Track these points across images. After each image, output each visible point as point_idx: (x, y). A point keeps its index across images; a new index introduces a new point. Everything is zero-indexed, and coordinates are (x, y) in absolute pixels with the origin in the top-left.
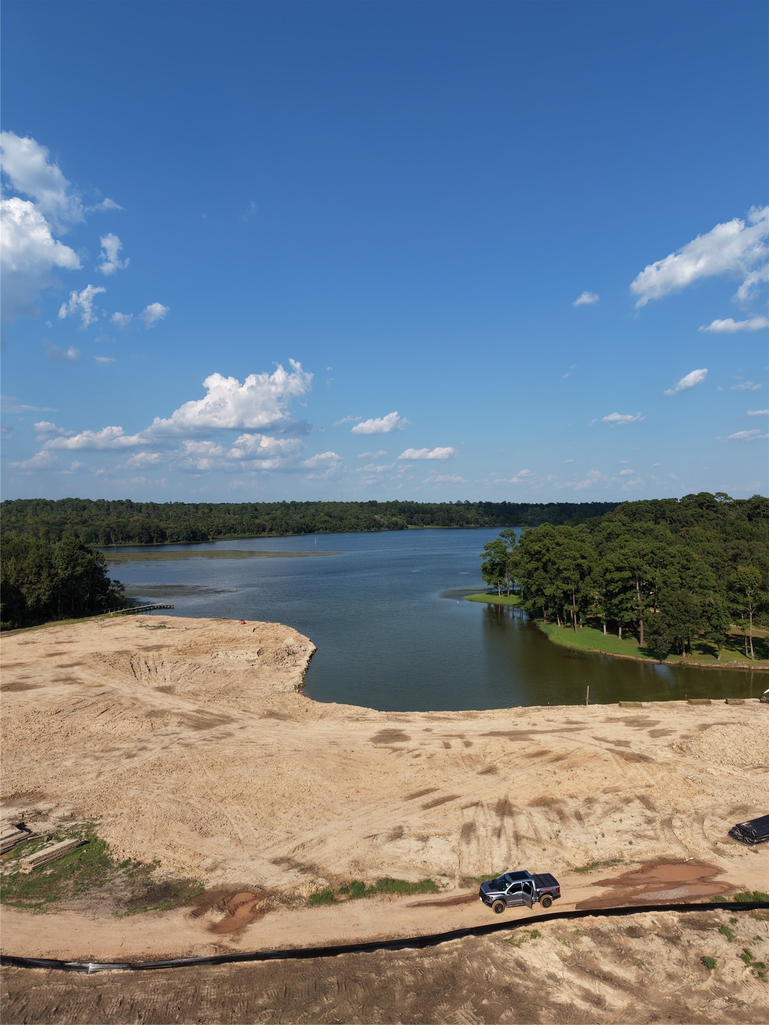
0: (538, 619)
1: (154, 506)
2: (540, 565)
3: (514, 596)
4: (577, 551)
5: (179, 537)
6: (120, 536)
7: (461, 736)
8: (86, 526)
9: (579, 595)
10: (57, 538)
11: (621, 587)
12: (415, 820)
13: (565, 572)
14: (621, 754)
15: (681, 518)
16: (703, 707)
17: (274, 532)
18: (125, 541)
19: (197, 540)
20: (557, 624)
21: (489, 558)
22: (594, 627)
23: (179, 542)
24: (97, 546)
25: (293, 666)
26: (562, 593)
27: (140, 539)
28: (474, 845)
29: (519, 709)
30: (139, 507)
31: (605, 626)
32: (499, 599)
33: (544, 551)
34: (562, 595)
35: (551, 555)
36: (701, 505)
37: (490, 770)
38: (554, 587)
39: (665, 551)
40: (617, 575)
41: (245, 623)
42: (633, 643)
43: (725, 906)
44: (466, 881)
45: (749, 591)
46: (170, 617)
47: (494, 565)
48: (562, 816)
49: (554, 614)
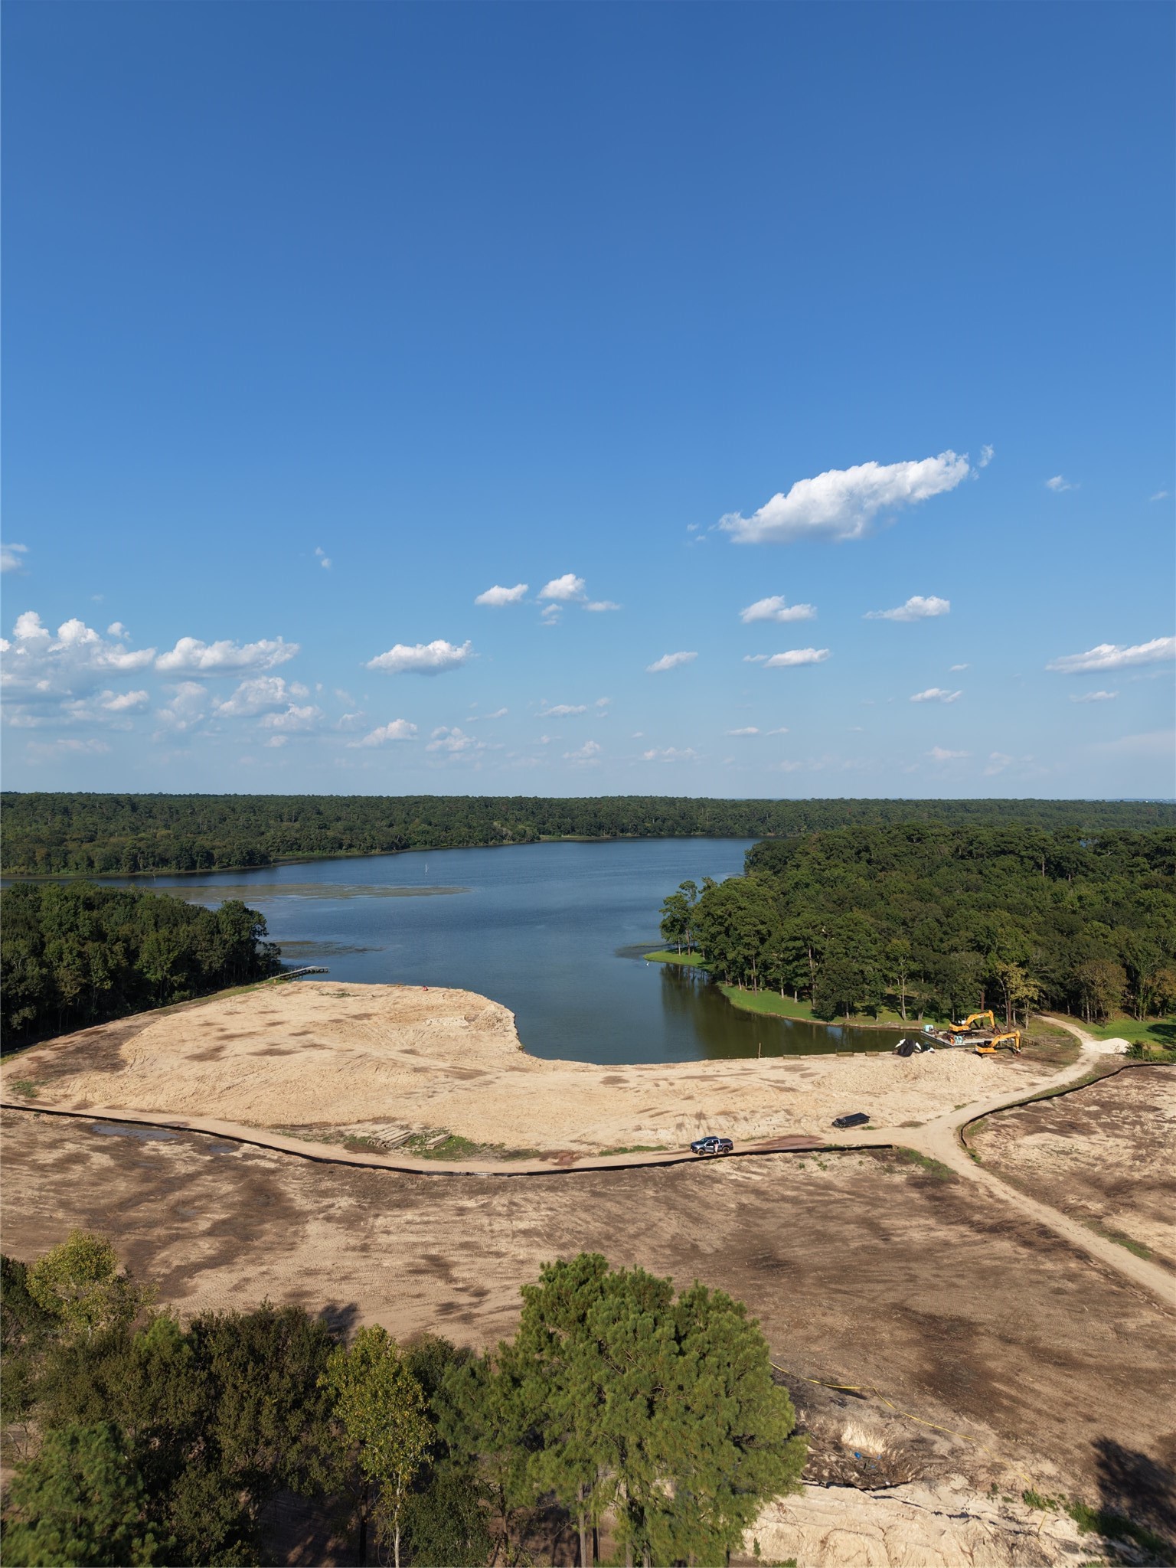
0: (720, 982)
2: (722, 929)
3: (694, 953)
5: (230, 861)
6: (151, 860)
7: (666, 1079)
8: (99, 846)
9: (759, 960)
11: (795, 954)
12: (647, 1122)
13: (746, 938)
14: (778, 1088)
15: (881, 858)
16: (848, 1058)
17: (355, 850)
18: (158, 866)
20: (739, 987)
21: (669, 914)
22: (772, 989)
23: (230, 869)
26: (743, 957)
27: (178, 863)
28: (684, 1131)
29: (706, 1062)
31: (782, 989)
32: (679, 959)
34: (743, 960)
36: (910, 837)
37: (689, 1098)
38: (736, 952)
40: (791, 944)
42: (809, 1006)
43: (817, 1150)
44: (682, 1146)
45: (902, 960)
47: (674, 921)
48: (735, 1119)
49: (735, 977)
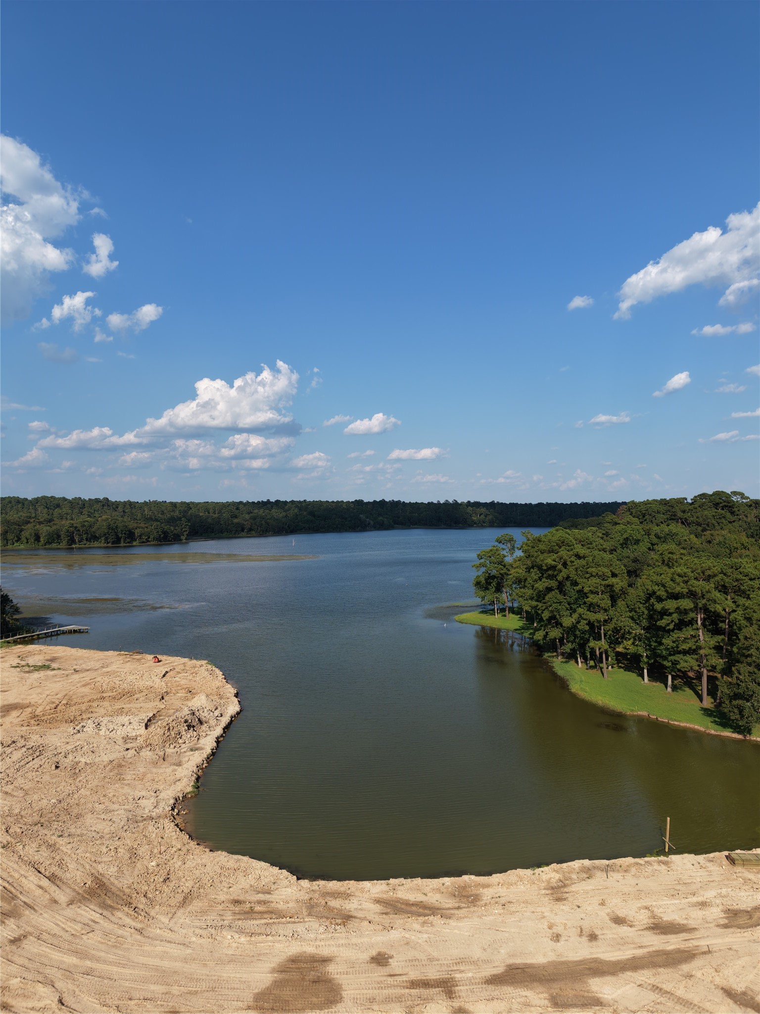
0: (550, 654)
1: (131, 504)
2: (553, 584)
3: (513, 616)
4: (606, 566)
5: (149, 538)
6: (85, 536)
8: (49, 526)
9: (611, 626)
10: (16, 539)
11: (677, 621)
13: (592, 596)
15: (701, 520)
17: (254, 532)
18: (90, 542)
19: (169, 541)
20: (577, 662)
21: (483, 569)
22: (627, 669)
23: (148, 543)
24: (59, 547)
25: (192, 750)
26: (587, 624)
27: (106, 539)
30: (115, 506)
31: (645, 671)
32: (495, 621)
33: (560, 566)
34: (587, 628)
35: (571, 571)
36: (716, 505)
38: (575, 616)
39: (741, 570)
41: (159, 661)
42: (689, 698)
46: (68, 649)
47: (489, 578)
49: (573, 650)
